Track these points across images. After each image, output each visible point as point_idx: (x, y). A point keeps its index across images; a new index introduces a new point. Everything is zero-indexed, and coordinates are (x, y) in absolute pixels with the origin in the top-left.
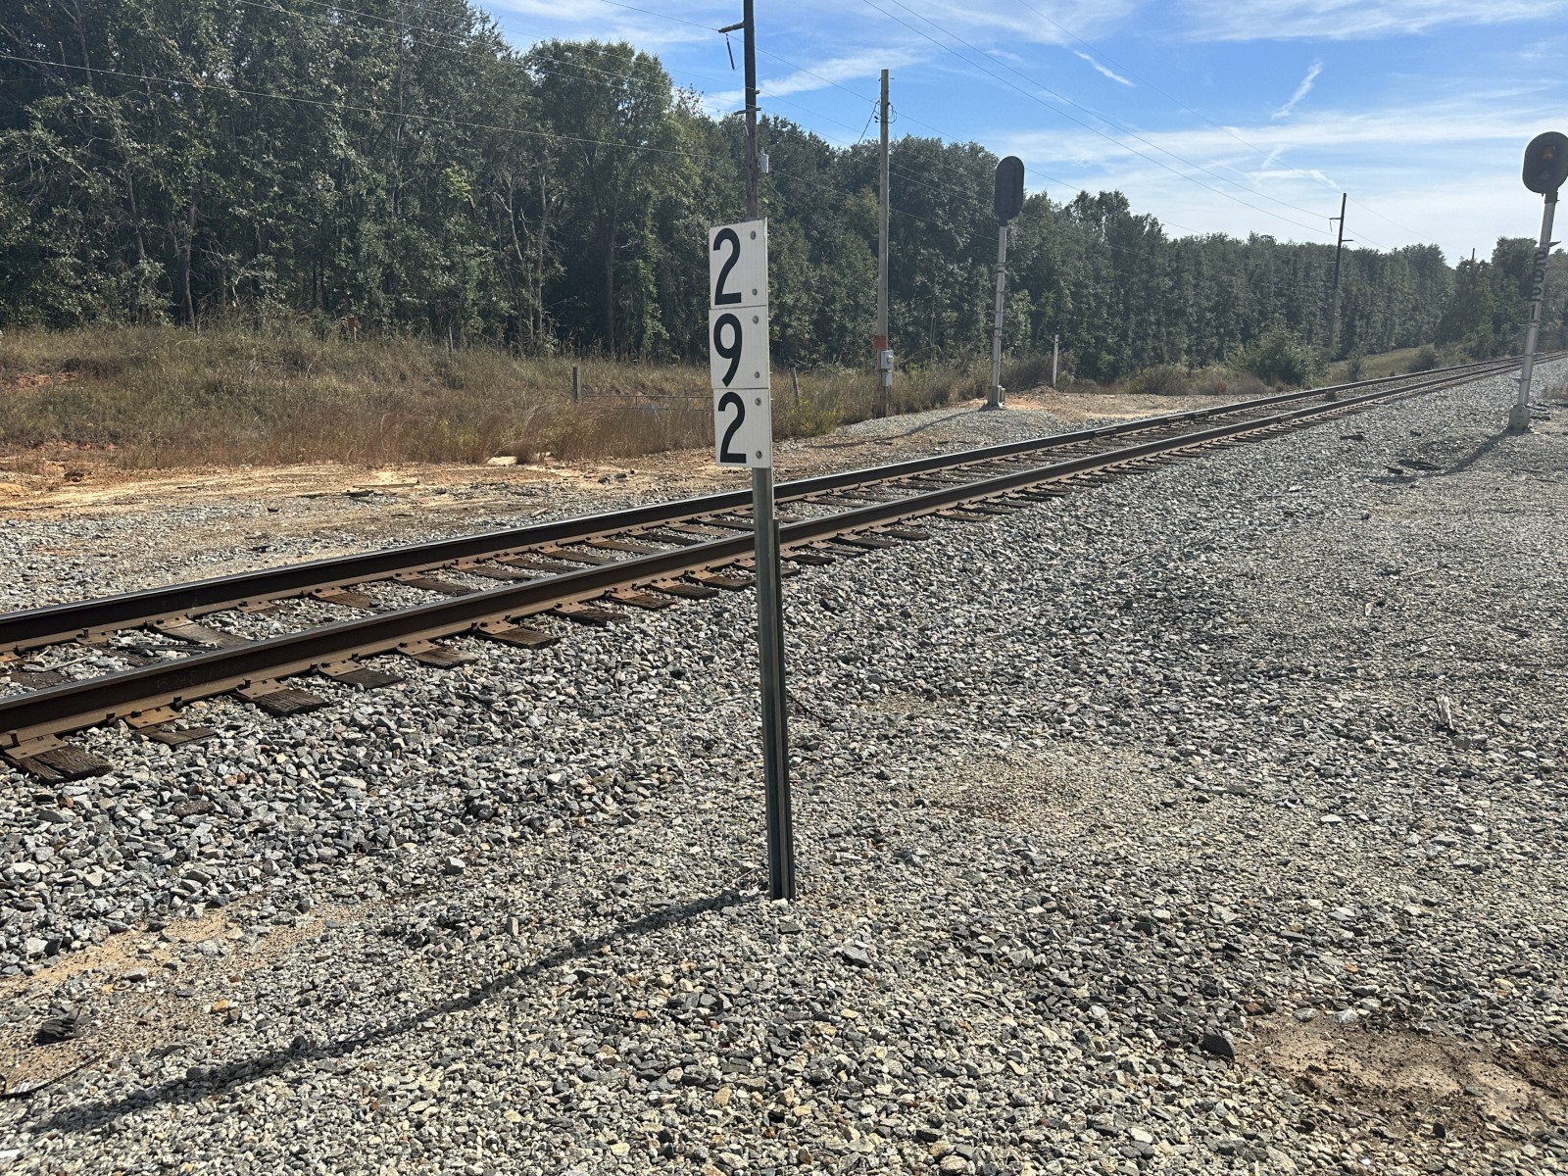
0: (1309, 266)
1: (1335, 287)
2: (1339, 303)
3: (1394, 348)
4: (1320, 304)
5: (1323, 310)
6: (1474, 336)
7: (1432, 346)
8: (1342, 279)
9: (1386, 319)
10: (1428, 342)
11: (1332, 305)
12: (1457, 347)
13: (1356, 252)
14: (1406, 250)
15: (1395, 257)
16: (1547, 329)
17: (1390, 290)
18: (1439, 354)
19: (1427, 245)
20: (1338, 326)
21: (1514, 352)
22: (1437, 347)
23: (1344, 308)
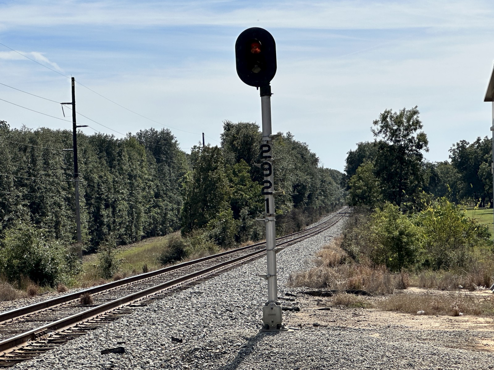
0: (46, 153)
1: (76, 176)
2: (82, 192)
3: (143, 237)
4: (63, 193)
5: (67, 199)
6: (216, 222)
7: (179, 233)
8: (82, 167)
9: (131, 207)
10: (175, 230)
11: (76, 194)
12: (203, 235)
13: (93, 138)
14: (140, 135)
15: (130, 143)
16: (281, 212)
17: (131, 177)
18: (187, 243)
19: (159, 130)
20: (85, 217)
21: (255, 237)
22: (183, 235)
23: (88, 197)
